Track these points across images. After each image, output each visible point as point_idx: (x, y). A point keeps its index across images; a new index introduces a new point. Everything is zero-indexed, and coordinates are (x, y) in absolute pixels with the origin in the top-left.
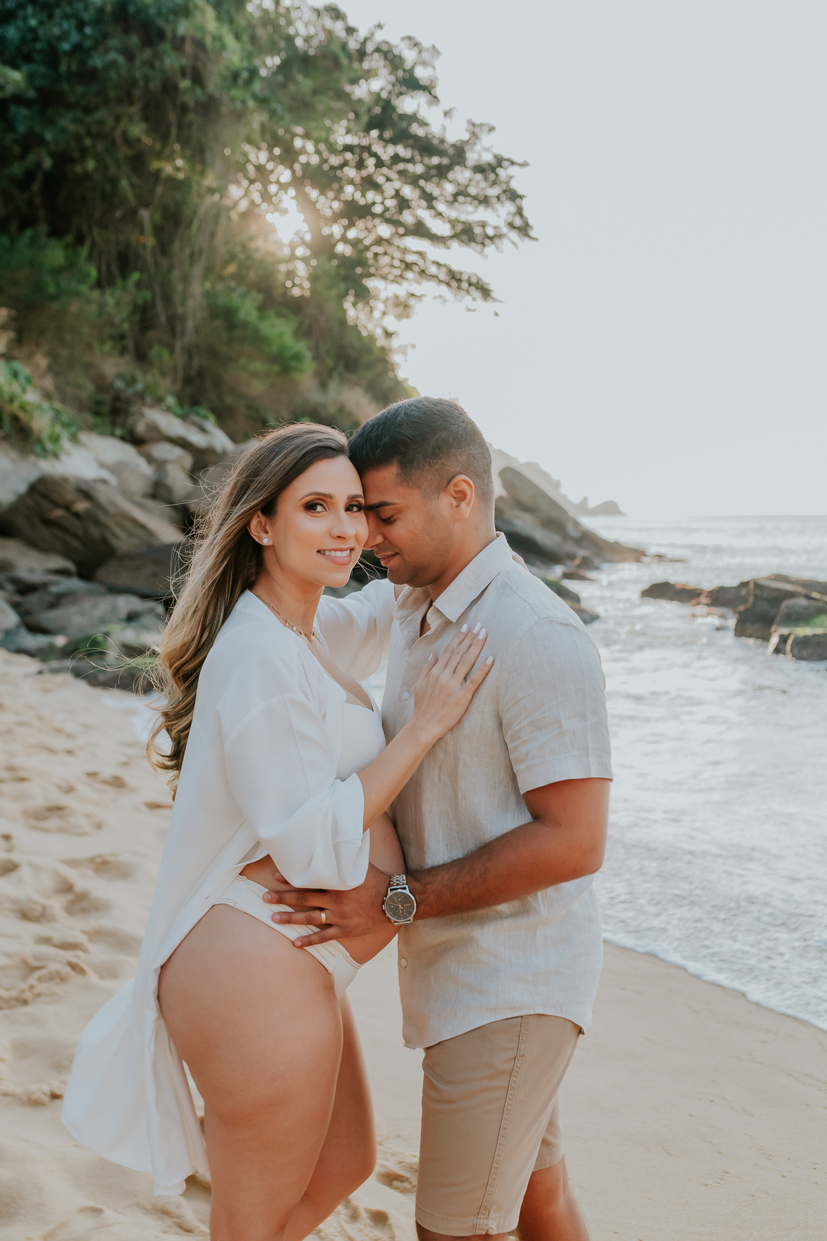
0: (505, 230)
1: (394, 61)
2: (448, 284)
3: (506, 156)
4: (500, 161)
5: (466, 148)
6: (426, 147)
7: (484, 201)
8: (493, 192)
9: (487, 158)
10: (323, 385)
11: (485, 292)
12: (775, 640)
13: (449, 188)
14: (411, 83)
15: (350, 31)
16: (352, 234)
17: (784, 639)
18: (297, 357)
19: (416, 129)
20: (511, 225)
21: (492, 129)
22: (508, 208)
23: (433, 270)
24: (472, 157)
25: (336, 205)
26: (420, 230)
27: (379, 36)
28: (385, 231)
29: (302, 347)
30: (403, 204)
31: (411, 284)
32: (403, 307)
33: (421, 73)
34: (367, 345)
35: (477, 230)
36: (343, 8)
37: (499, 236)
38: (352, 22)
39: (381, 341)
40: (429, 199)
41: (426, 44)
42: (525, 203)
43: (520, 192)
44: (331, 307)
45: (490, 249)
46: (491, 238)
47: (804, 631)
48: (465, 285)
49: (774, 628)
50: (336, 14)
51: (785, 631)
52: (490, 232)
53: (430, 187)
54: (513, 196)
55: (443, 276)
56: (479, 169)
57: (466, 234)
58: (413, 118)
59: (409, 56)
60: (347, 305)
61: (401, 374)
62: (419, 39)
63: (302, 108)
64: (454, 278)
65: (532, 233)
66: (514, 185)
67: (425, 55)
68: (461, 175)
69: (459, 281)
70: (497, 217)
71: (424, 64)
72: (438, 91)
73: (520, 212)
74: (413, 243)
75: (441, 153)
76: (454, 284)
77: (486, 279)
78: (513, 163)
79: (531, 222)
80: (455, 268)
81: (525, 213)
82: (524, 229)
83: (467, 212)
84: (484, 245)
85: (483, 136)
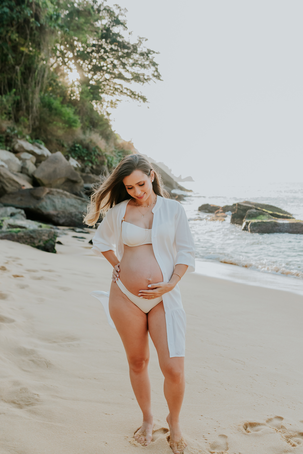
0: (151, 77)
1: (111, 13)
2: (130, 96)
3: (152, 50)
4: (149, 52)
5: (137, 46)
6: (123, 46)
7: (143, 66)
8: (147, 63)
9: (145, 50)
10: (84, 133)
11: (144, 99)
12: (244, 224)
13: (131, 61)
14: (117, 22)
16: (95, 77)
17: (247, 224)
18: (75, 121)
19: (119, 39)
20: (154, 75)
21: (146, 40)
22: (153, 68)
23: (125, 91)
24: (139, 50)
25: (90, 67)
26: (120, 76)
27: (105, 4)
28: (107, 76)
29: (77, 117)
30: (114, 66)
31: (117, 96)
32: (113, 104)
33: (121, 18)
34: (101, 118)
35: (141, 77)
37: (149, 79)
39: (106, 117)
40: (124, 65)
41: (122, 7)
42: (158, 67)
43: (157, 63)
44: (87, 104)
45: (146, 84)
46: (146, 80)
47: (254, 221)
48: (137, 97)
49: (244, 220)
51: (248, 221)
52: (146, 77)
53: (124, 60)
54: (154, 64)
55: (129, 93)
56: (142, 54)
57: (137, 78)
58: (118, 35)
59: (117, 12)
60: (94, 103)
61: (113, 129)
62: (120, 6)
63: (78, 30)
64: (133, 94)
65: (160, 77)
66: (154, 60)
67: (122, 12)
68: (136, 56)
69: (135, 95)
70: (149, 72)
71: (122, 15)
72: (126, 25)
73: (157, 70)
74: (118, 81)
75: (128, 48)
76: (133, 96)
77: (144, 95)
78: (154, 52)
79: (160, 74)
80: (133, 90)
81: (158, 71)
82: (158, 77)
83: (137, 70)
84: (144, 82)
85: (143, 42)
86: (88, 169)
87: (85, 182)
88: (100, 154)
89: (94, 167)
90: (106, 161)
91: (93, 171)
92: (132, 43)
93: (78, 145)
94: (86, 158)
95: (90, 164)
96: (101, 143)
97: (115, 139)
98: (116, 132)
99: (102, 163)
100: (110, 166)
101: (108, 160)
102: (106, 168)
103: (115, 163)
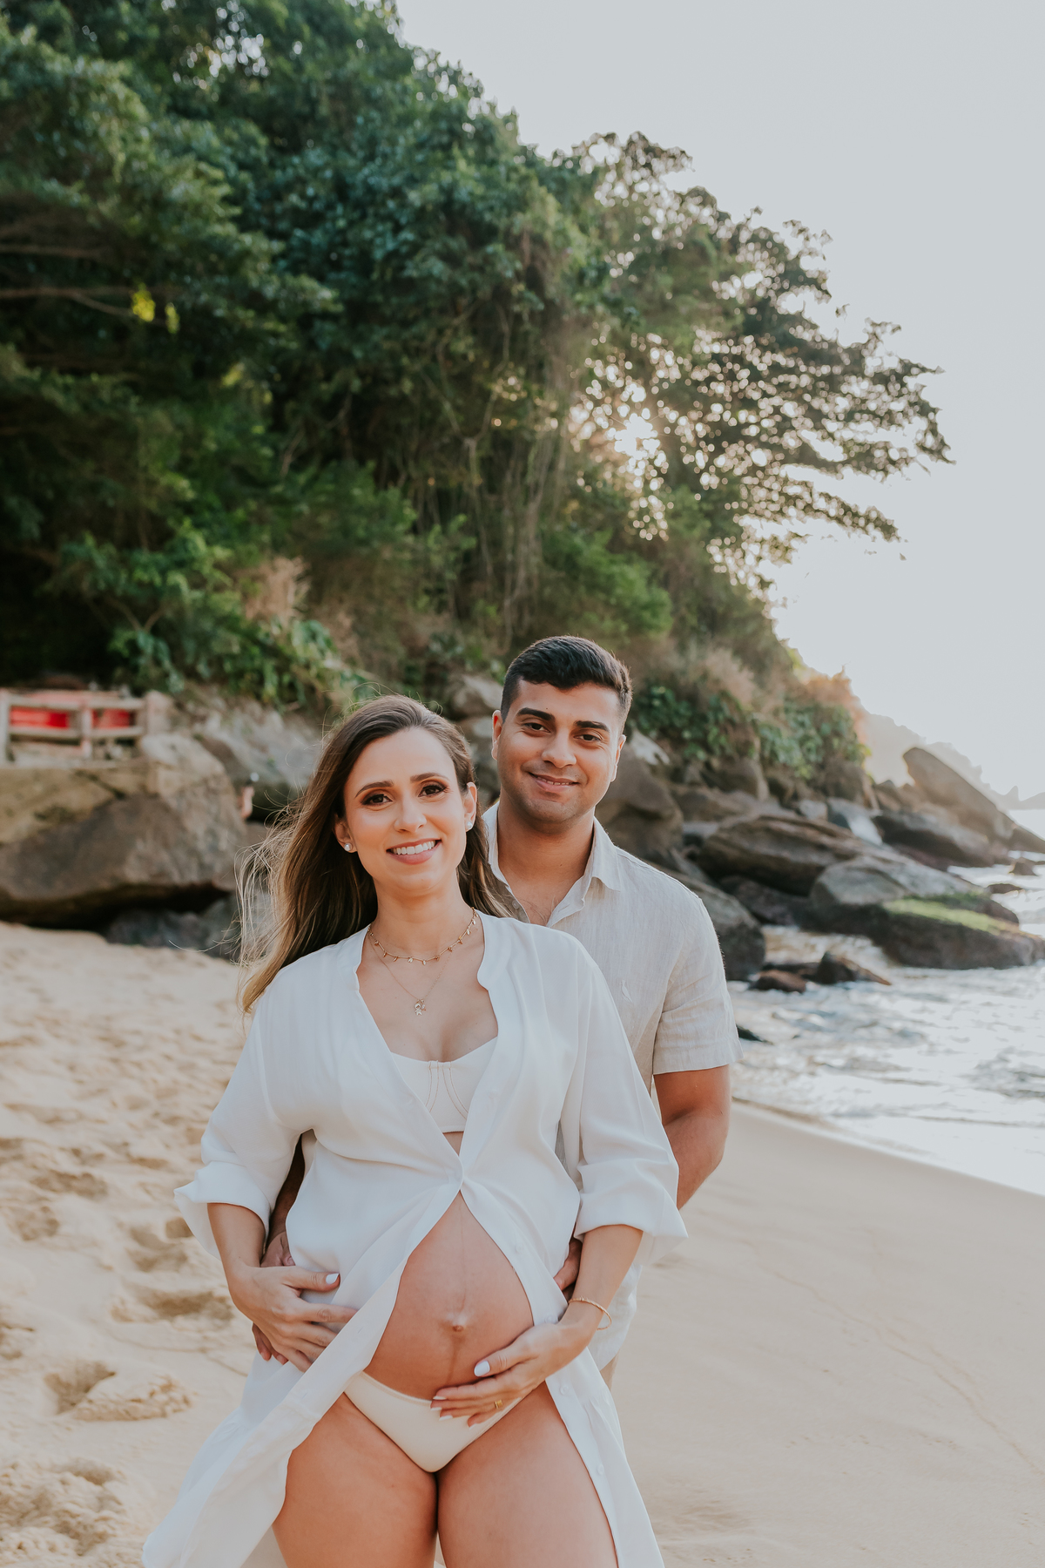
0: (913, 451)
1: (777, 251)
2: (839, 520)
3: (915, 361)
4: (908, 368)
5: (865, 353)
6: (814, 354)
7: (888, 418)
8: (898, 406)
9: (892, 364)
10: (682, 648)
11: (888, 530)
13: (843, 404)
14: (794, 277)
15: (721, 217)
16: (721, 461)
18: (652, 609)
19: (801, 333)
20: (923, 448)
21: (896, 329)
22: (920, 423)
23: (820, 503)
24: (871, 365)
25: (701, 429)
26: (805, 456)
27: (756, 223)
28: (760, 457)
29: (659, 594)
30: (785, 425)
31: (794, 521)
32: (780, 549)
33: (808, 265)
34: (737, 598)
35: (878, 453)
37: (907, 461)
38: (721, 207)
39: (756, 593)
40: (817, 417)
41: (814, 230)
42: (939, 418)
43: (933, 405)
44: (693, 551)
45: (894, 476)
46: (893, 463)
48: (862, 522)
50: (706, 199)
52: (894, 455)
53: (818, 403)
54: (924, 409)
55: (834, 511)
56: (881, 378)
57: (864, 458)
58: (797, 319)
59: (794, 245)
60: (713, 549)
61: (780, 632)
62: (805, 224)
63: (661, 312)
64: (848, 515)
65: (947, 453)
66: (924, 396)
67: (813, 243)
68: (859, 386)
69: (856, 515)
70: (905, 436)
71: (812, 253)
72: (828, 286)
73: (933, 429)
74: (794, 472)
75: (833, 360)
76: (848, 520)
77: (887, 516)
78: (923, 370)
79: (947, 441)
80: (850, 502)
81: (940, 430)
82: (938, 451)
83: (866, 431)
84: (886, 472)
85: (886, 337)
86: (693, 771)
87: (687, 817)
88: (737, 719)
89: (716, 763)
90: (757, 743)
91: (711, 778)
92: (845, 342)
93: (660, 690)
94: (687, 735)
95: (701, 755)
96: (739, 682)
97: (789, 664)
98: (791, 645)
99: (744, 749)
100: (768, 761)
101: (763, 741)
102: (754, 766)
103: (788, 751)
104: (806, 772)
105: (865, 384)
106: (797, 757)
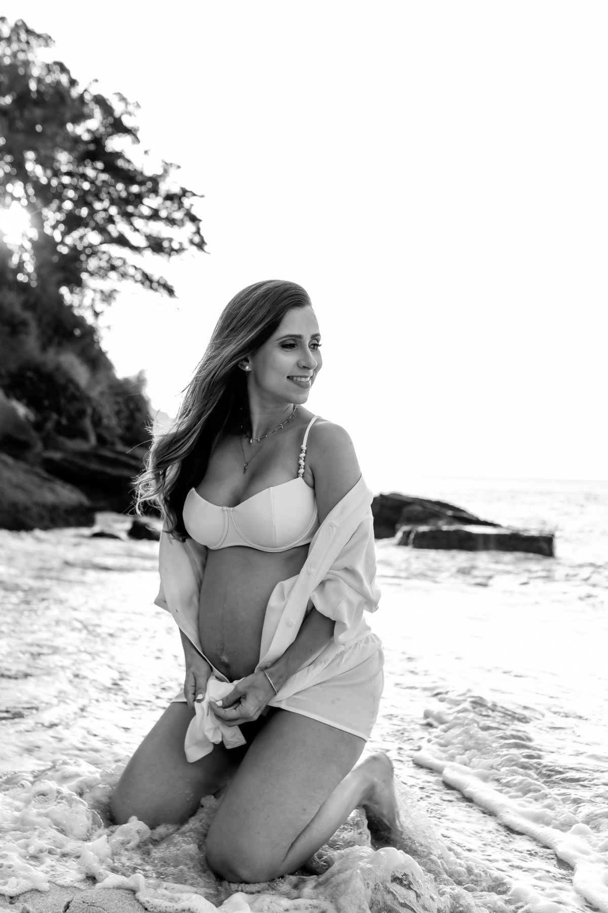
0: (186, 245)
1: (107, 109)
2: (143, 283)
3: (188, 189)
4: (184, 192)
5: (159, 179)
6: (129, 177)
7: (171, 221)
8: (178, 215)
9: (176, 190)
10: (44, 348)
11: (170, 291)
12: (399, 535)
13: (146, 211)
14: (118, 127)
15: (73, 82)
16: (69, 240)
17: (407, 534)
18: (24, 323)
19: (120, 163)
20: (192, 242)
21: (179, 167)
22: (190, 227)
23: (131, 271)
24: (165, 187)
25: (60, 216)
26: (122, 241)
27: (95, 90)
28: (94, 238)
29: (27, 316)
30: (111, 220)
31: (112, 281)
32: (108, 297)
33: (127, 121)
34: (80, 322)
35: (166, 244)
36: (67, 65)
37: (181, 250)
38: (74, 76)
39: (90, 319)
40: (128, 216)
41: (130, 100)
42: (201, 225)
43: (199, 217)
44: (51, 289)
45: (175, 257)
46: (173, 250)
47: (423, 528)
48: (155, 285)
49: (398, 526)
50: (63, 69)
51: (406, 528)
52: (175, 246)
53: (130, 209)
54: (194, 219)
55: (139, 277)
56: (169, 197)
57: (157, 245)
58: (118, 155)
59: (118, 108)
60: (64, 290)
61: (105, 345)
62: (125, 95)
63: (32, 140)
64: (147, 279)
65: (206, 248)
66: (194, 212)
67: (131, 108)
68: (151, 202)
69: (151, 281)
70: (181, 235)
71: (130, 114)
72: (139, 135)
73: (198, 232)
74: (115, 251)
75: (141, 184)
76: (148, 283)
77: (170, 283)
78: (194, 195)
79: (206, 240)
80: (148, 271)
81: (202, 232)
82: (201, 245)
83: (159, 229)
84: (170, 255)
85: (172, 171)
86: (50, 425)
87: (46, 447)
88: (78, 394)
89: (64, 421)
90: (89, 411)
91: (59, 429)
92: (148, 173)
93: (29, 374)
94: (46, 403)
95: (55, 416)
96: (81, 374)
97: (108, 366)
98: (110, 356)
99: (82, 414)
100: (97, 422)
101: (94, 410)
102: (87, 423)
103: (109, 417)
104: (119, 431)
105: (159, 200)
106: (114, 422)
